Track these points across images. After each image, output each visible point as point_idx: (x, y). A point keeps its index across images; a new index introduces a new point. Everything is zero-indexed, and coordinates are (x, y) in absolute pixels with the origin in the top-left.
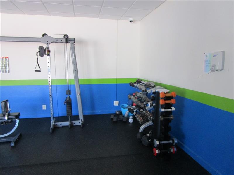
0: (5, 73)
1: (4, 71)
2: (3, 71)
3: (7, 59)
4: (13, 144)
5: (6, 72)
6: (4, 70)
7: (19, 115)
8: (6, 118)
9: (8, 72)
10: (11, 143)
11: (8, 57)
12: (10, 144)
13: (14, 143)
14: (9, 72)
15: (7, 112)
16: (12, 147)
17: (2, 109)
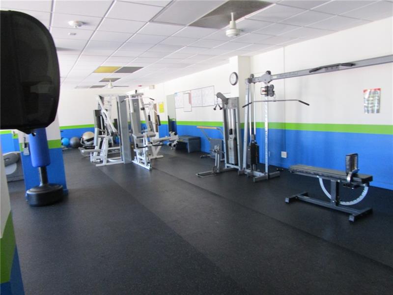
0: (370, 114)
1: (370, 112)
2: (368, 111)
3: (379, 91)
4: (352, 219)
5: (373, 111)
6: (370, 109)
7: (370, 179)
8: (349, 179)
9: (375, 112)
10: (350, 216)
11: (379, 89)
12: (348, 217)
13: (353, 217)
14: (378, 111)
15: (351, 171)
16: (351, 221)
17: (346, 165)
